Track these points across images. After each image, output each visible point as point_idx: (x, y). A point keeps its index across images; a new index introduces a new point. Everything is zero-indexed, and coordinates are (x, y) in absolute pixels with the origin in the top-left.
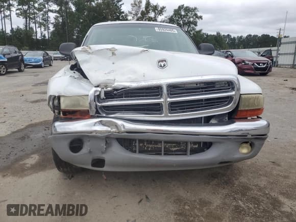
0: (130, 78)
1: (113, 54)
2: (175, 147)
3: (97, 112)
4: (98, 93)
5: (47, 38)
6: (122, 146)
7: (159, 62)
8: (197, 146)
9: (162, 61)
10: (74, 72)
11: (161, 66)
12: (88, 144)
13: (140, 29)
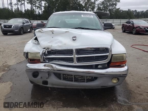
0: (58, 45)
1: (53, 33)
2: (80, 78)
3: (44, 60)
4: (44, 52)
5: (41, 14)
6: (56, 76)
7: (73, 38)
8: (91, 78)
9: (74, 37)
10: (36, 41)
11: (73, 40)
12: (41, 74)
13: (74, 16)
